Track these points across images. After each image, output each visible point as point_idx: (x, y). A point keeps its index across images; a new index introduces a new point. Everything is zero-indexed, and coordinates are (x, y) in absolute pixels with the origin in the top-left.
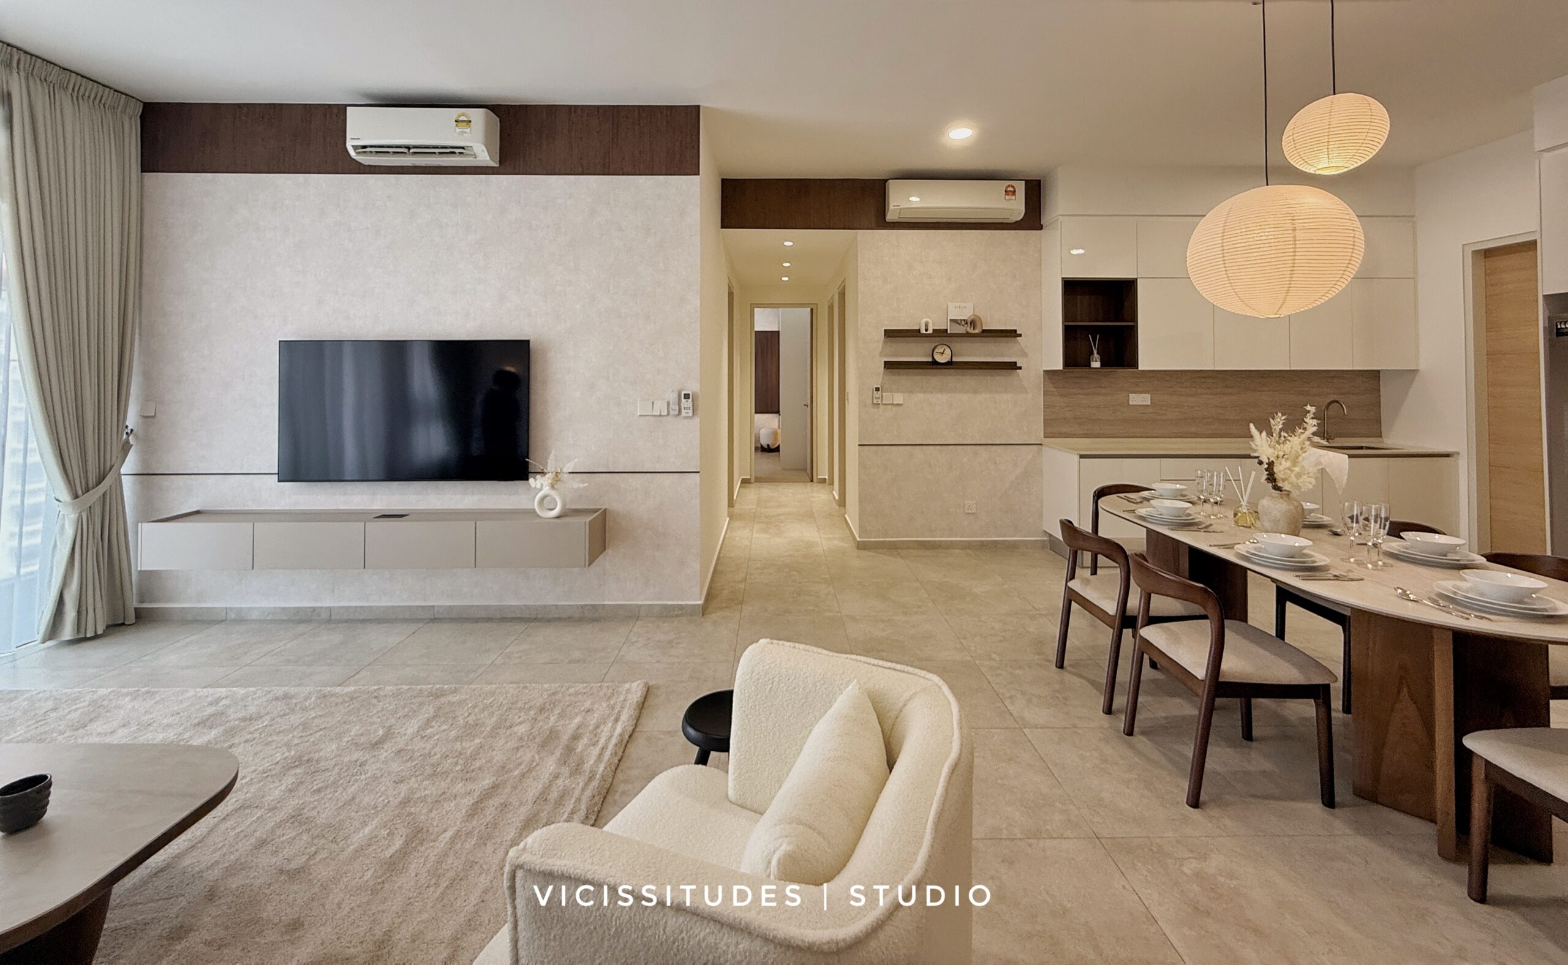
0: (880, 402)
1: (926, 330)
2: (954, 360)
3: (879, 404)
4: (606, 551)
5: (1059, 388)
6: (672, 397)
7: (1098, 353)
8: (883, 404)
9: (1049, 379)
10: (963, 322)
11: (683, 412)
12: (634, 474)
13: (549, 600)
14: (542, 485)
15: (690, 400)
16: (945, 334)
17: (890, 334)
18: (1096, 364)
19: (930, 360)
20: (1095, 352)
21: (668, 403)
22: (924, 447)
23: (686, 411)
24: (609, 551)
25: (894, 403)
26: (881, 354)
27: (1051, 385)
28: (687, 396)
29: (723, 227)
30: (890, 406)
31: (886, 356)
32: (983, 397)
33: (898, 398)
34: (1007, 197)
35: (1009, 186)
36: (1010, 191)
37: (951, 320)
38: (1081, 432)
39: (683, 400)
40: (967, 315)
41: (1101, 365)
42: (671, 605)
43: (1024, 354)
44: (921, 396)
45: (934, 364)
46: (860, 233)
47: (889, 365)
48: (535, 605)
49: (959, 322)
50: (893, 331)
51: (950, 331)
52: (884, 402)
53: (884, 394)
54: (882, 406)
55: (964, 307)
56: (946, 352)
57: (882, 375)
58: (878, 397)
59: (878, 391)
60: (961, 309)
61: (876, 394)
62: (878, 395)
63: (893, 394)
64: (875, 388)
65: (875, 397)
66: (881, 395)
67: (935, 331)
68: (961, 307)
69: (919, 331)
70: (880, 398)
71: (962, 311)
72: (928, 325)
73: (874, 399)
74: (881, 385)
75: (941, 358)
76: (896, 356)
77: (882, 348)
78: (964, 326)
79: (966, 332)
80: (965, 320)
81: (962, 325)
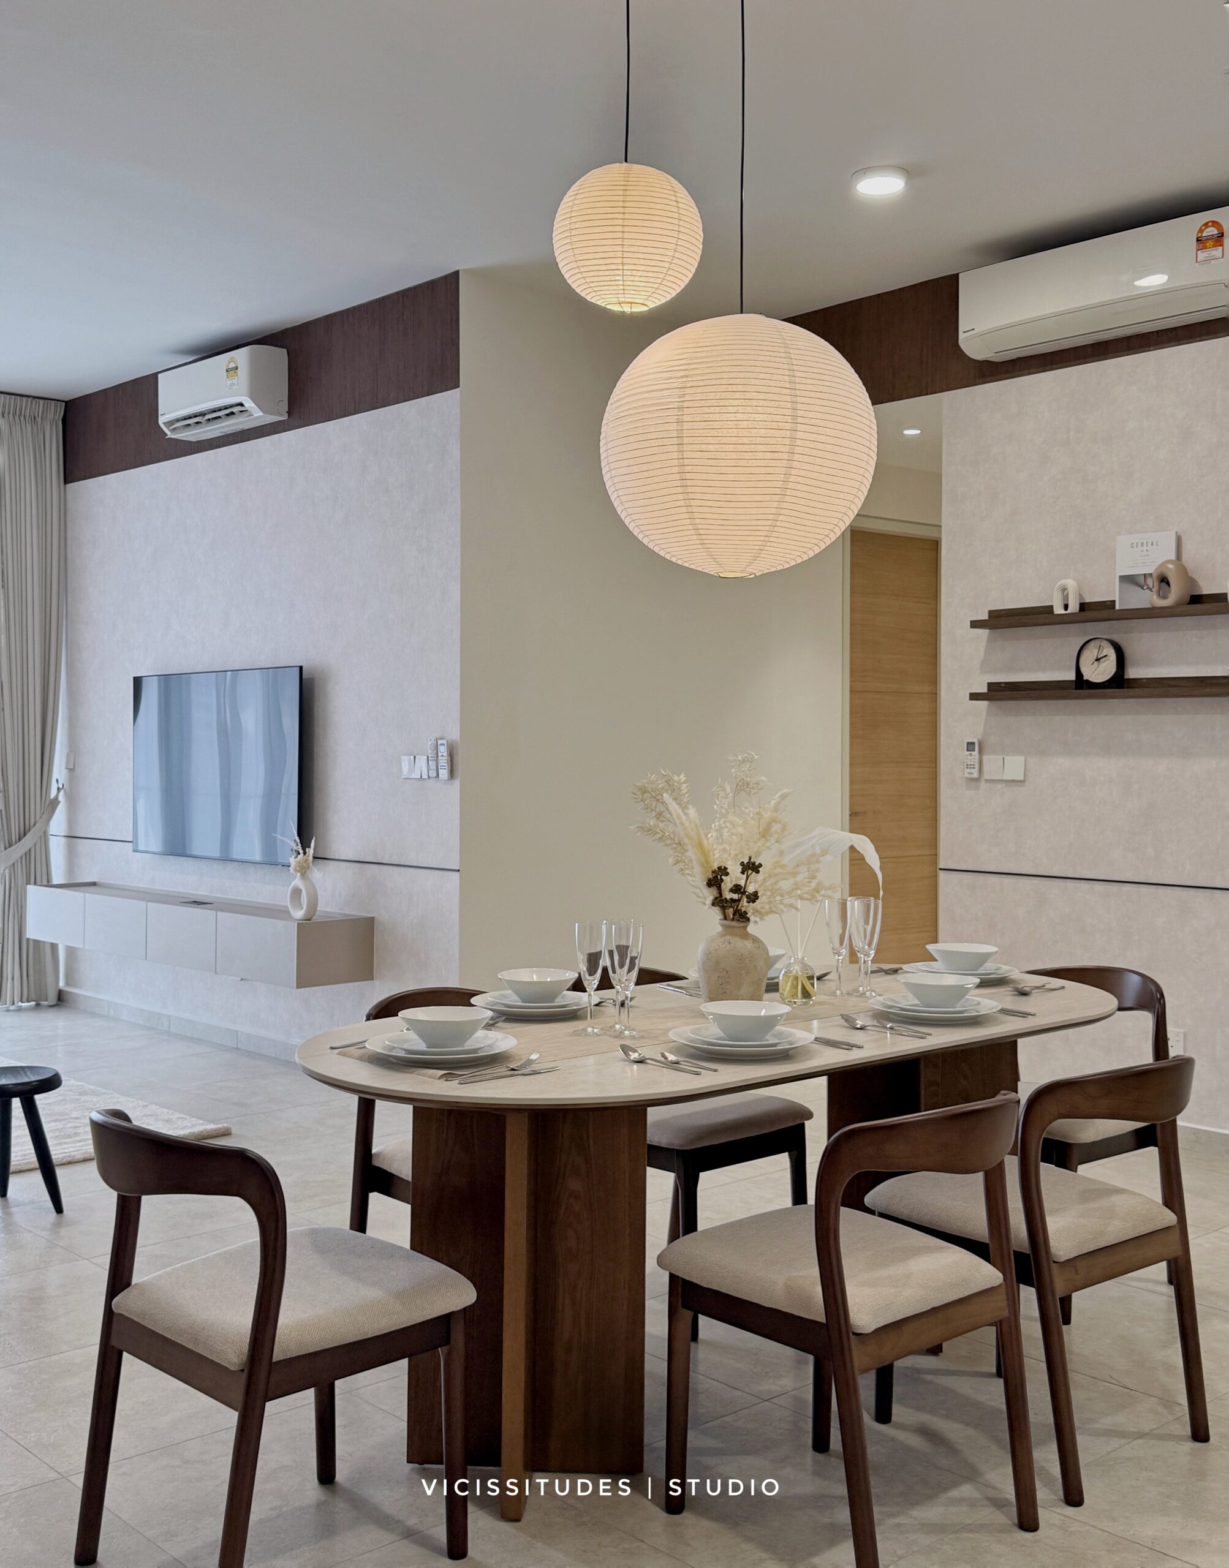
0: (975, 775)
1: (1066, 607)
2: (1132, 673)
3: (977, 780)
8: (987, 781)
10: (1145, 582)
16: (1109, 613)
19: (1071, 676)
22: (1069, 884)
25: (1006, 777)
26: (985, 666)
30: (999, 786)
31: (993, 671)
32: (1201, 766)
33: (1014, 766)
34: (1202, 255)
35: (1206, 225)
36: (1210, 238)
37: (1125, 579)
40: (1147, 564)
44: (1063, 763)
45: (1080, 686)
46: (947, 397)
47: (998, 692)
49: (1141, 580)
50: (1004, 612)
51: (1120, 606)
52: (986, 776)
53: (985, 758)
54: (983, 785)
55: (1152, 544)
56: (1106, 656)
57: (984, 714)
58: (974, 765)
59: (974, 750)
60: (1145, 548)
61: (969, 757)
62: (973, 760)
63: (1004, 758)
64: (968, 743)
65: (967, 765)
66: (977, 760)
67: (1083, 607)
68: (1145, 545)
69: (1049, 609)
70: (977, 766)
71: (1147, 553)
72: (1068, 595)
73: (966, 769)
74: (980, 737)
75: (1096, 672)
76: (1010, 670)
77: (985, 654)
78: (1151, 590)
79: (1151, 605)
80: (1151, 575)
81: (1148, 588)
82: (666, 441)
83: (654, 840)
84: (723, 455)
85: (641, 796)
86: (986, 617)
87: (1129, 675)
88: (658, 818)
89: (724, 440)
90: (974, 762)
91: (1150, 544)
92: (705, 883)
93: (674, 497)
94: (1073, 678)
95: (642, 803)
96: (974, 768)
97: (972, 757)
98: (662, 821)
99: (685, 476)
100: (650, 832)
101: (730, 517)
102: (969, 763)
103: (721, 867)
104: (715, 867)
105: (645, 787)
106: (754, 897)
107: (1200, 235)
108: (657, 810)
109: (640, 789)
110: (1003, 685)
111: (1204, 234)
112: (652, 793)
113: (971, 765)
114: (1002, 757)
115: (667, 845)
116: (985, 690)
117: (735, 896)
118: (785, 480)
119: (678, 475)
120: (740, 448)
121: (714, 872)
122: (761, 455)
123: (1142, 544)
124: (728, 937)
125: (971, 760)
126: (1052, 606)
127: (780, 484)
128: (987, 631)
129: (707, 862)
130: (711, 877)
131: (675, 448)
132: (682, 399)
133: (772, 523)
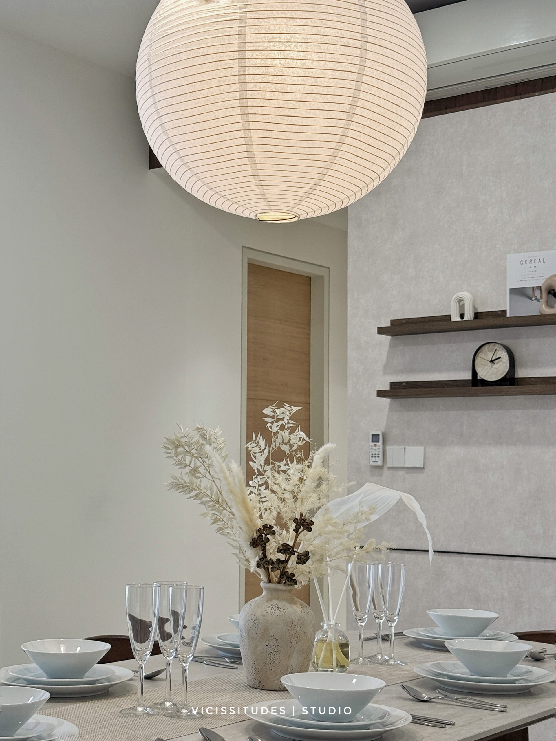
0: (380, 463)
1: (462, 316)
2: (521, 373)
3: (381, 468)
8: (390, 468)
16: (499, 321)
19: (468, 376)
25: (406, 466)
26: (387, 369)
30: (401, 473)
31: (395, 372)
33: (415, 456)
37: (516, 291)
40: (541, 277)
44: (459, 451)
45: (477, 385)
50: (404, 321)
51: (510, 315)
52: (389, 464)
53: (388, 448)
54: (386, 472)
55: (540, 261)
56: (500, 358)
57: (387, 410)
58: (378, 454)
59: (379, 442)
60: (533, 265)
61: (374, 448)
62: (377, 450)
63: (405, 448)
64: (373, 435)
65: (372, 454)
66: (381, 450)
67: (477, 315)
68: (533, 261)
69: (448, 318)
70: (381, 455)
71: (535, 269)
72: (464, 304)
73: (371, 458)
74: (383, 430)
75: (490, 372)
76: (411, 371)
77: (387, 358)
78: (539, 301)
79: (540, 312)
80: (540, 288)
81: (536, 299)
82: (224, 56)
83: (190, 497)
84: (290, 72)
85: (173, 450)
86: (389, 325)
87: (518, 375)
88: (193, 475)
89: (292, 55)
90: (378, 452)
91: (537, 261)
92: (249, 543)
93: (231, 120)
94: (471, 378)
95: (175, 458)
96: (378, 457)
97: (377, 447)
98: (198, 478)
99: (246, 95)
100: (184, 489)
101: (292, 143)
102: (374, 453)
103: (267, 525)
104: (260, 524)
105: (178, 441)
106: (303, 558)
108: (192, 465)
109: (173, 443)
110: (404, 384)
112: (186, 448)
113: (375, 454)
114: (403, 447)
115: (203, 503)
116: (388, 388)
117: (282, 557)
118: (353, 103)
119: (238, 94)
120: (309, 64)
121: (259, 530)
122: (330, 74)
123: (531, 261)
124: (275, 602)
125: (375, 450)
126: (450, 315)
127: (346, 108)
128: (389, 338)
129: (251, 520)
130: (255, 536)
131: (236, 63)
132: (244, 10)
133: (334, 153)
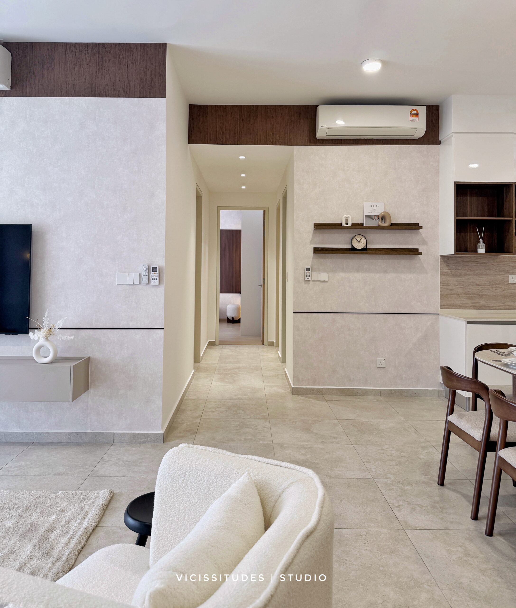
0: (310, 279)
1: (347, 224)
2: (368, 247)
3: (309, 281)
4: (89, 390)
5: (452, 269)
6: (143, 270)
7: (483, 242)
8: (313, 281)
9: (445, 262)
10: (376, 218)
11: (152, 282)
12: (112, 330)
13: (44, 429)
14: (39, 338)
15: (158, 272)
16: (361, 227)
17: (319, 227)
18: (481, 250)
19: (349, 246)
20: (481, 241)
21: (140, 275)
22: (344, 315)
23: (154, 281)
24: (91, 391)
25: (321, 280)
26: (312, 242)
27: (446, 268)
28: (155, 269)
29: (190, 142)
30: (318, 283)
31: (316, 243)
32: (391, 276)
33: (324, 276)
34: (412, 119)
35: (413, 110)
36: (414, 114)
37: (367, 216)
38: (470, 305)
39: (152, 273)
40: (378, 211)
41: (486, 252)
42: (139, 434)
43: (424, 242)
44: (343, 275)
45: (353, 250)
46: (296, 148)
47: (317, 251)
48: (33, 433)
49: (373, 217)
50: (320, 224)
51: (365, 225)
52: (313, 279)
53: (313, 273)
54: (311, 283)
55: (377, 206)
56: (362, 240)
57: (312, 258)
59: (309, 271)
60: (374, 207)
61: (307, 273)
63: (320, 273)
64: (307, 268)
65: (306, 276)
66: (311, 274)
67: (353, 224)
68: (374, 206)
69: (341, 224)
71: (375, 209)
72: (347, 220)
74: (311, 266)
75: (358, 246)
76: (322, 243)
77: (312, 238)
78: (378, 221)
79: (378, 225)
80: (377, 216)
90: (309, 275)
96: (309, 277)
97: (309, 273)
107: (411, 112)
110: (320, 248)
111: (412, 113)
116: (313, 250)
